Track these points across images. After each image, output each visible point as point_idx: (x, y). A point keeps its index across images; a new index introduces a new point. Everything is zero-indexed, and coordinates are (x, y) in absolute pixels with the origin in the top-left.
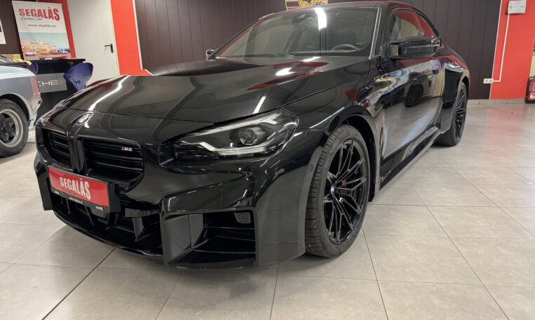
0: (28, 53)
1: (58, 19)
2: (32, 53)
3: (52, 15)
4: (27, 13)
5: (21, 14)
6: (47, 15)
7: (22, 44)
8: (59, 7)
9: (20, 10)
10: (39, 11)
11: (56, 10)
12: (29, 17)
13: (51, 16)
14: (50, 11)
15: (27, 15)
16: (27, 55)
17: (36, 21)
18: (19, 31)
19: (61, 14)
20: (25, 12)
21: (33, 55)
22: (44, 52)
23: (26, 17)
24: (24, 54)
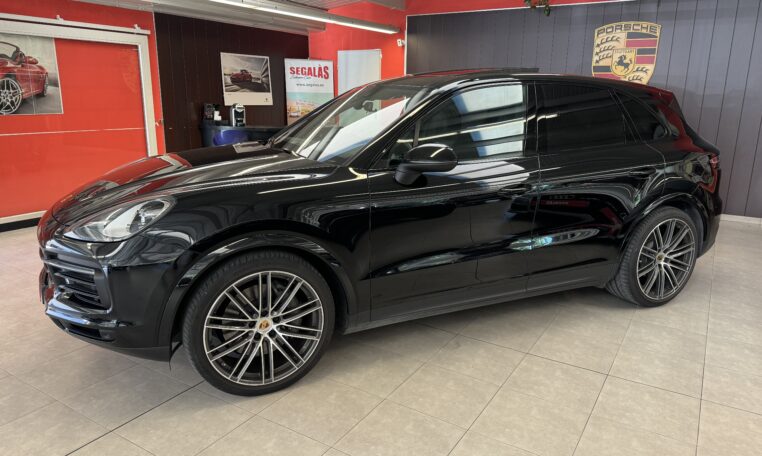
0: (292, 114)
1: (327, 77)
2: (295, 114)
3: (322, 73)
4: (298, 71)
5: (291, 73)
6: (317, 74)
7: (288, 105)
8: (330, 64)
9: (291, 69)
10: (310, 69)
11: (326, 68)
12: (299, 76)
13: (320, 75)
14: (320, 69)
15: (298, 73)
16: (291, 117)
17: (305, 80)
18: (288, 90)
19: (331, 72)
20: (295, 70)
21: (297, 116)
23: (296, 75)
24: (288, 115)
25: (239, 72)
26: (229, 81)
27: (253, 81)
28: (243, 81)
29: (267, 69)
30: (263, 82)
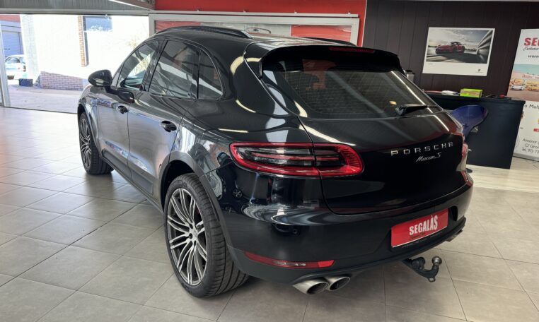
0: (515, 87)
2: (519, 87)
4: (534, 41)
5: (525, 44)
7: (512, 77)
9: (526, 40)
12: (534, 47)
15: (533, 44)
16: (513, 89)
18: (517, 62)
20: (531, 41)
21: (520, 90)
22: (533, 88)
23: (530, 46)
24: (510, 88)
25: (449, 44)
26: (433, 51)
27: (465, 52)
28: (452, 52)
29: (489, 40)
30: (478, 53)
